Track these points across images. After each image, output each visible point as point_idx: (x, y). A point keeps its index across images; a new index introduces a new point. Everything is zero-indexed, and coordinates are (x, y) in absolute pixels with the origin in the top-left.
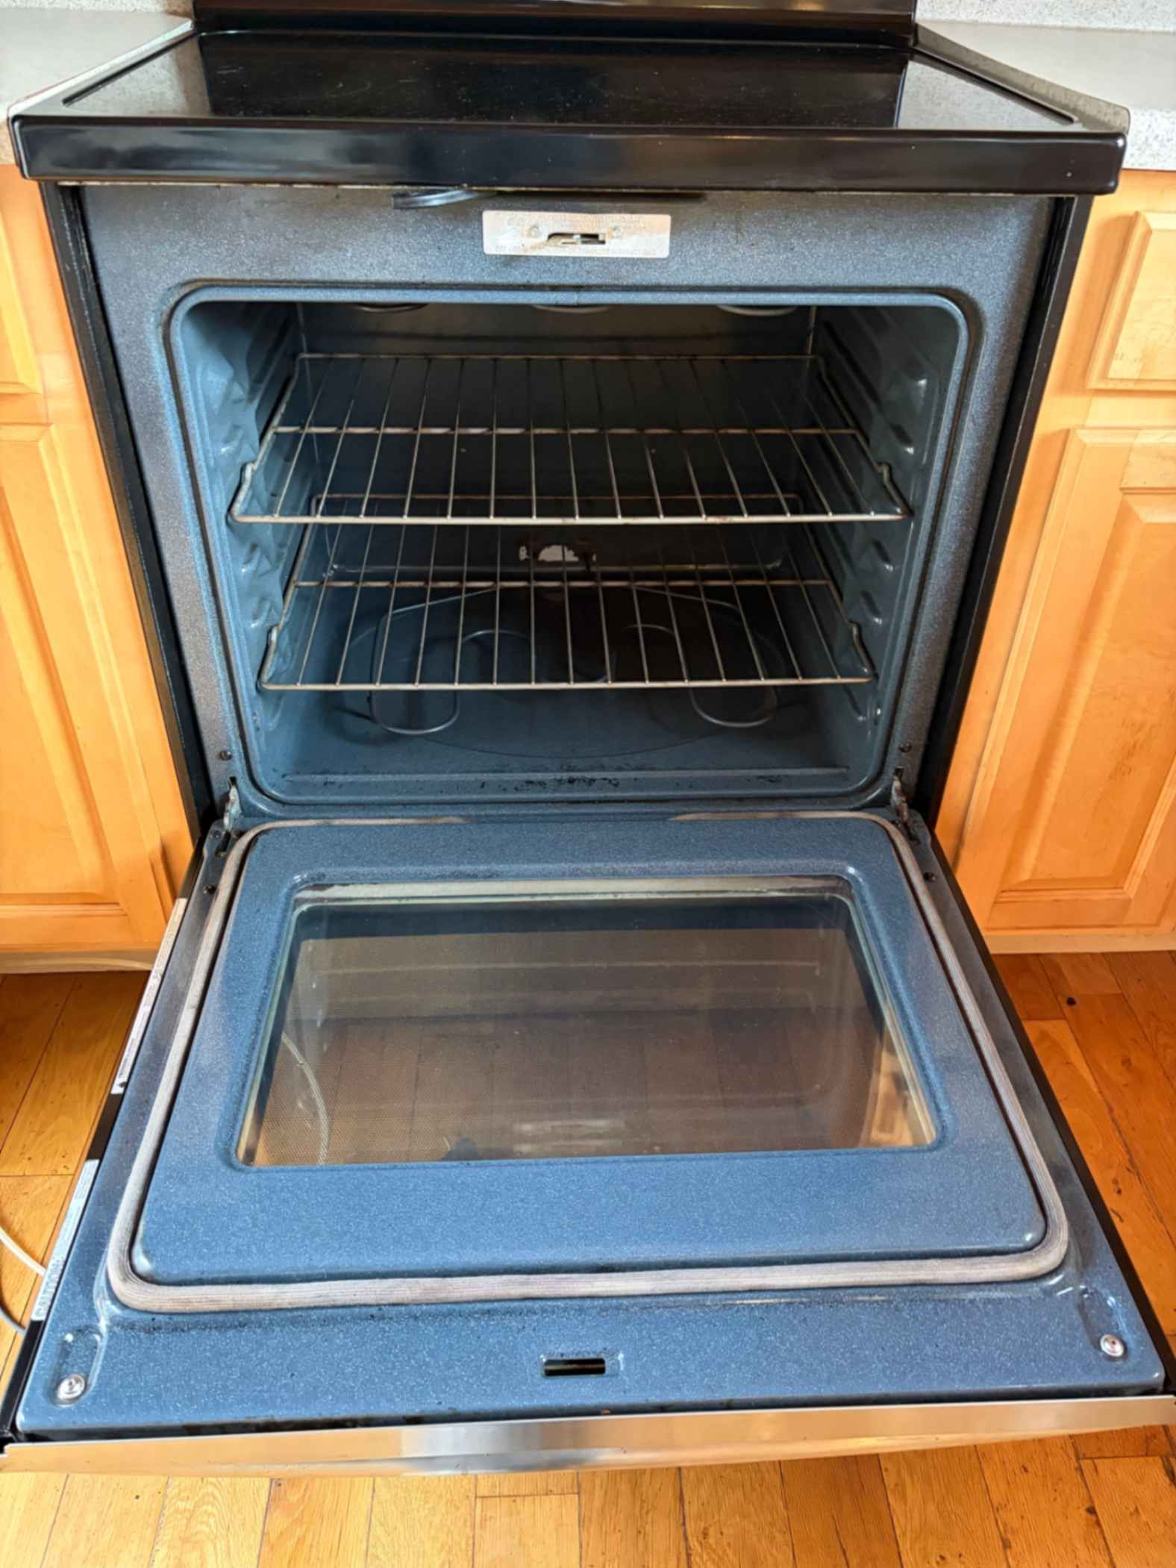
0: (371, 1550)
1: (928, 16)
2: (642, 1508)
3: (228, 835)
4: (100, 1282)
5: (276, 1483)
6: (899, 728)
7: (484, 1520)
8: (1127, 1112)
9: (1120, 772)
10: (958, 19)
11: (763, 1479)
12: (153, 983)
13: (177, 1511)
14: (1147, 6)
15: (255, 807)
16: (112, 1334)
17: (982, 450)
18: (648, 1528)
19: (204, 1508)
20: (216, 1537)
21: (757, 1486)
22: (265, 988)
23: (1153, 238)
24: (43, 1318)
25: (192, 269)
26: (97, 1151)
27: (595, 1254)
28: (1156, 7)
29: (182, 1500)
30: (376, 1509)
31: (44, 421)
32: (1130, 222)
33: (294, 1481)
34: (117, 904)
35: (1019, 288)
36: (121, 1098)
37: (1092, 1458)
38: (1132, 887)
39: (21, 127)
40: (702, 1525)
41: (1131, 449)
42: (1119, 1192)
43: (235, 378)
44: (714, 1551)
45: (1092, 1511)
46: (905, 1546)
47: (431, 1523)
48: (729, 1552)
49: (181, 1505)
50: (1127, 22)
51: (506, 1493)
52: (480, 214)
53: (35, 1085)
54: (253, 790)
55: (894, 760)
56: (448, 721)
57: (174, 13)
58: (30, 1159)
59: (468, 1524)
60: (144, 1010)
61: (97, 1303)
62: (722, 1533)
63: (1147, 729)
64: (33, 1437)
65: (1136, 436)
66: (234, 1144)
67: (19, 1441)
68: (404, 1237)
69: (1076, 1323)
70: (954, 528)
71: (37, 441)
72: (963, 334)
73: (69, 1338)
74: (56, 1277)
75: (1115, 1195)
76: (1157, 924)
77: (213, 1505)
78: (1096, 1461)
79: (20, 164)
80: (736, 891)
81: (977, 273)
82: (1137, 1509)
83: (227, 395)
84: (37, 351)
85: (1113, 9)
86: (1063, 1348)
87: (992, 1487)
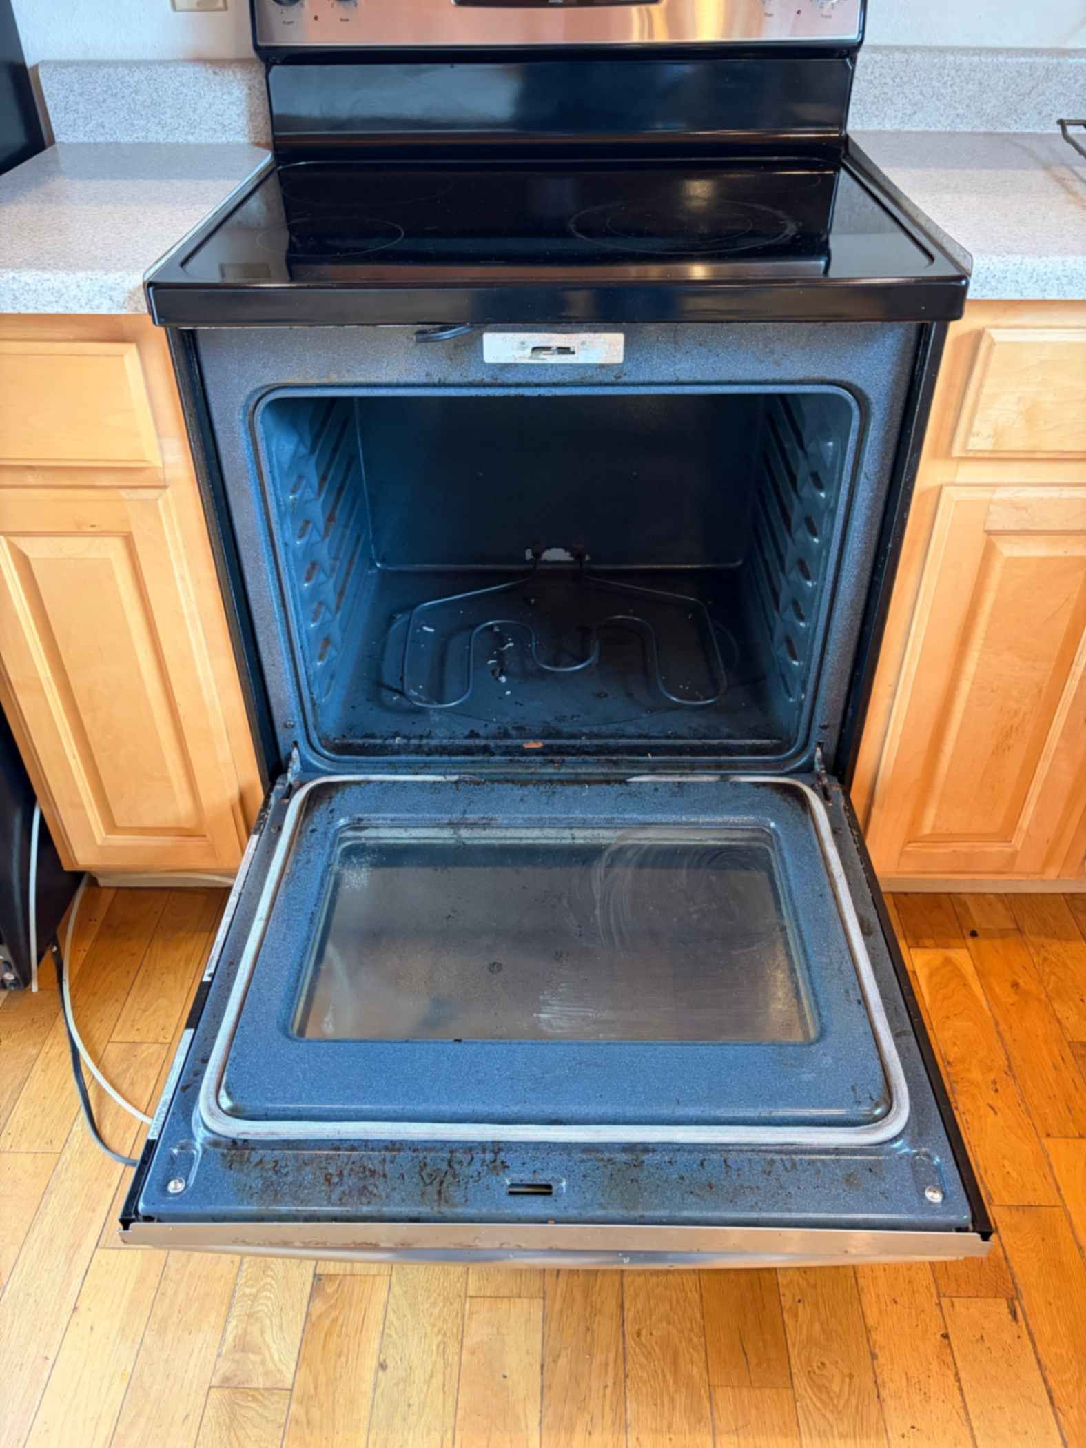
0: (386, 1330)
1: (859, 128)
2: (591, 1312)
3: (290, 786)
4: (195, 1116)
5: (317, 1277)
6: (818, 711)
7: (471, 1314)
8: (1011, 1027)
9: (1001, 749)
10: (883, 129)
11: (687, 1297)
12: (233, 899)
13: (244, 1294)
14: (1044, 114)
15: (311, 764)
16: (205, 1151)
17: (875, 499)
18: (595, 1326)
19: (264, 1293)
20: (272, 1315)
21: (681, 1301)
22: (316, 905)
23: (996, 348)
24: (156, 1138)
25: (270, 378)
26: (193, 1022)
27: (549, 1110)
28: (1051, 115)
29: (248, 1287)
30: (392, 1301)
31: (162, 484)
32: (979, 335)
33: (331, 1277)
34: (205, 836)
35: (896, 382)
36: (209, 984)
37: (950, 1297)
38: (1018, 841)
39: (154, 290)
40: (637, 1327)
41: (990, 502)
42: (996, 1090)
43: (301, 441)
44: (645, 1347)
45: (945, 1336)
46: (794, 1352)
47: (431, 1314)
48: (657, 1348)
49: (247, 1291)
50: (1026, 127)
51: (488, 1294)
52: (481, 335)
53: (141, 973)
54: (310, 751)
55: (816, 735)
56: (462, 696)
57: (258, 144)
58: (138, 1030)
59: (460, 1315)
60: (226, 920)
61: (194, 1128)
62: (651, 1334)
63: (1021, 714)
64: (148, 1219)
65: (994, 492)
66: (291, 1021)
67: (139, 1221)
68: (410, 1092)
69: (908, 1176)
70: (856, 558)
71: (157, 499)
72: (856, 413)
73: (175, 1151)
74: (165, 1110)
75: (993, 1093)
76: (1042, 872)
77: (270, 1291)
78: (954, 1299)
79: (151, 312)
80: (681, 839)
81: (863, 371)
82: (982, 1337)
83: (296, 452)
84: (159, 436)
85: (1015, 117)
86: (894, 1194)
87: (868, 1313)
